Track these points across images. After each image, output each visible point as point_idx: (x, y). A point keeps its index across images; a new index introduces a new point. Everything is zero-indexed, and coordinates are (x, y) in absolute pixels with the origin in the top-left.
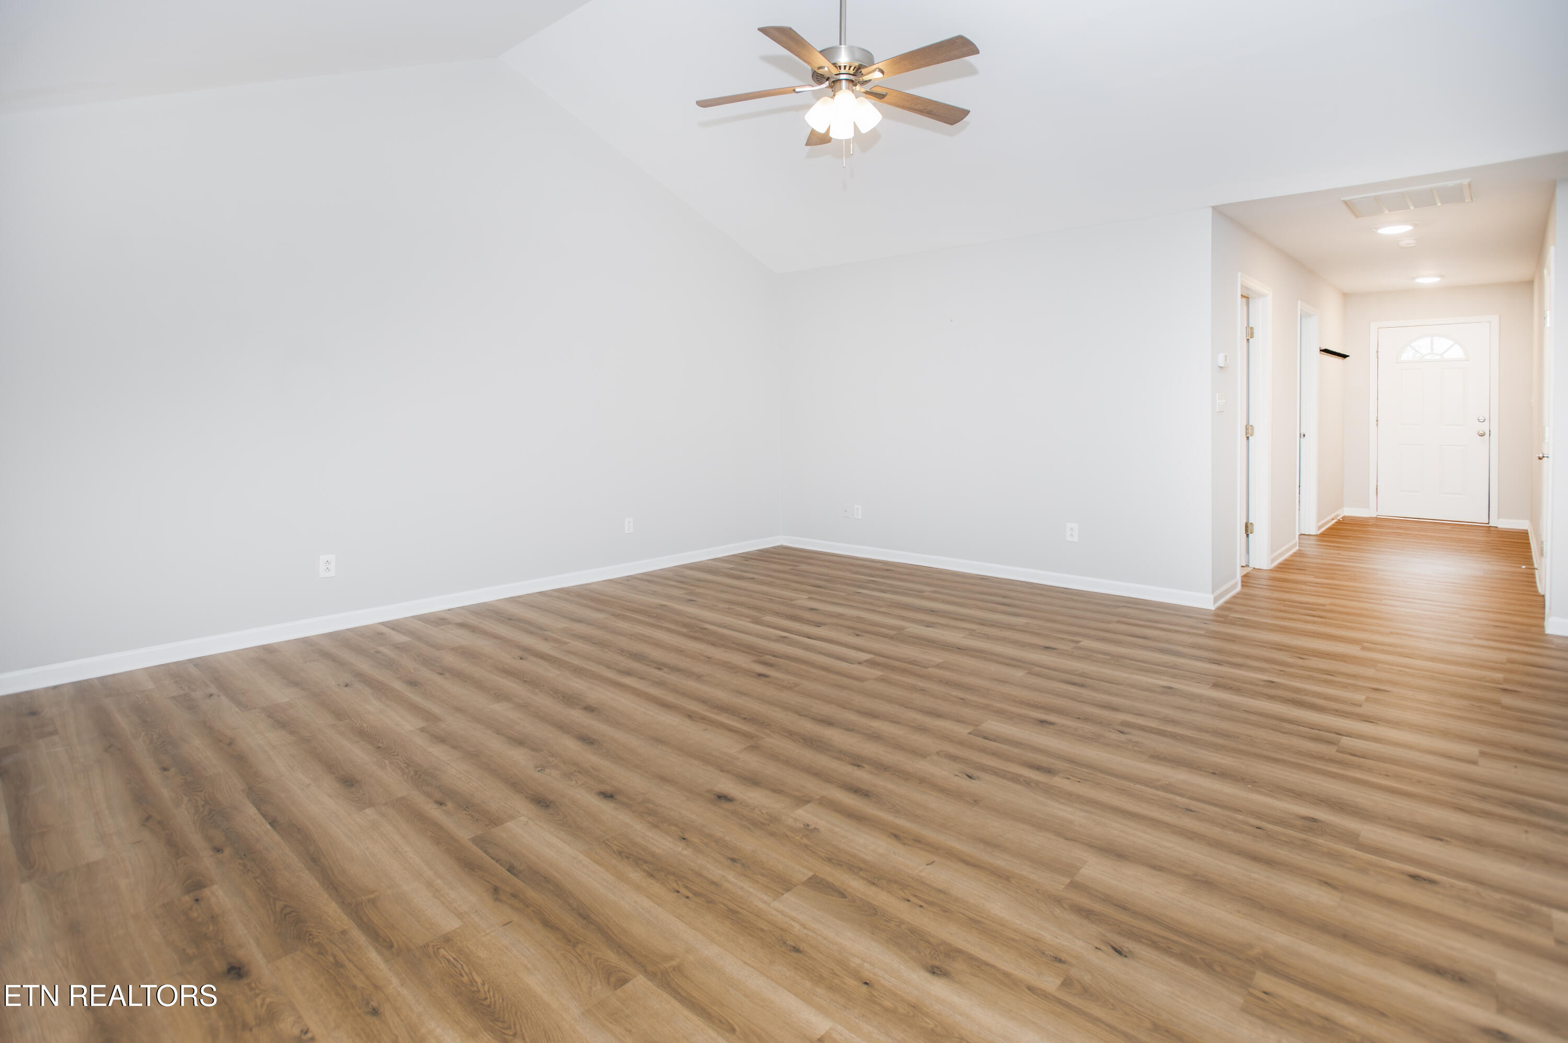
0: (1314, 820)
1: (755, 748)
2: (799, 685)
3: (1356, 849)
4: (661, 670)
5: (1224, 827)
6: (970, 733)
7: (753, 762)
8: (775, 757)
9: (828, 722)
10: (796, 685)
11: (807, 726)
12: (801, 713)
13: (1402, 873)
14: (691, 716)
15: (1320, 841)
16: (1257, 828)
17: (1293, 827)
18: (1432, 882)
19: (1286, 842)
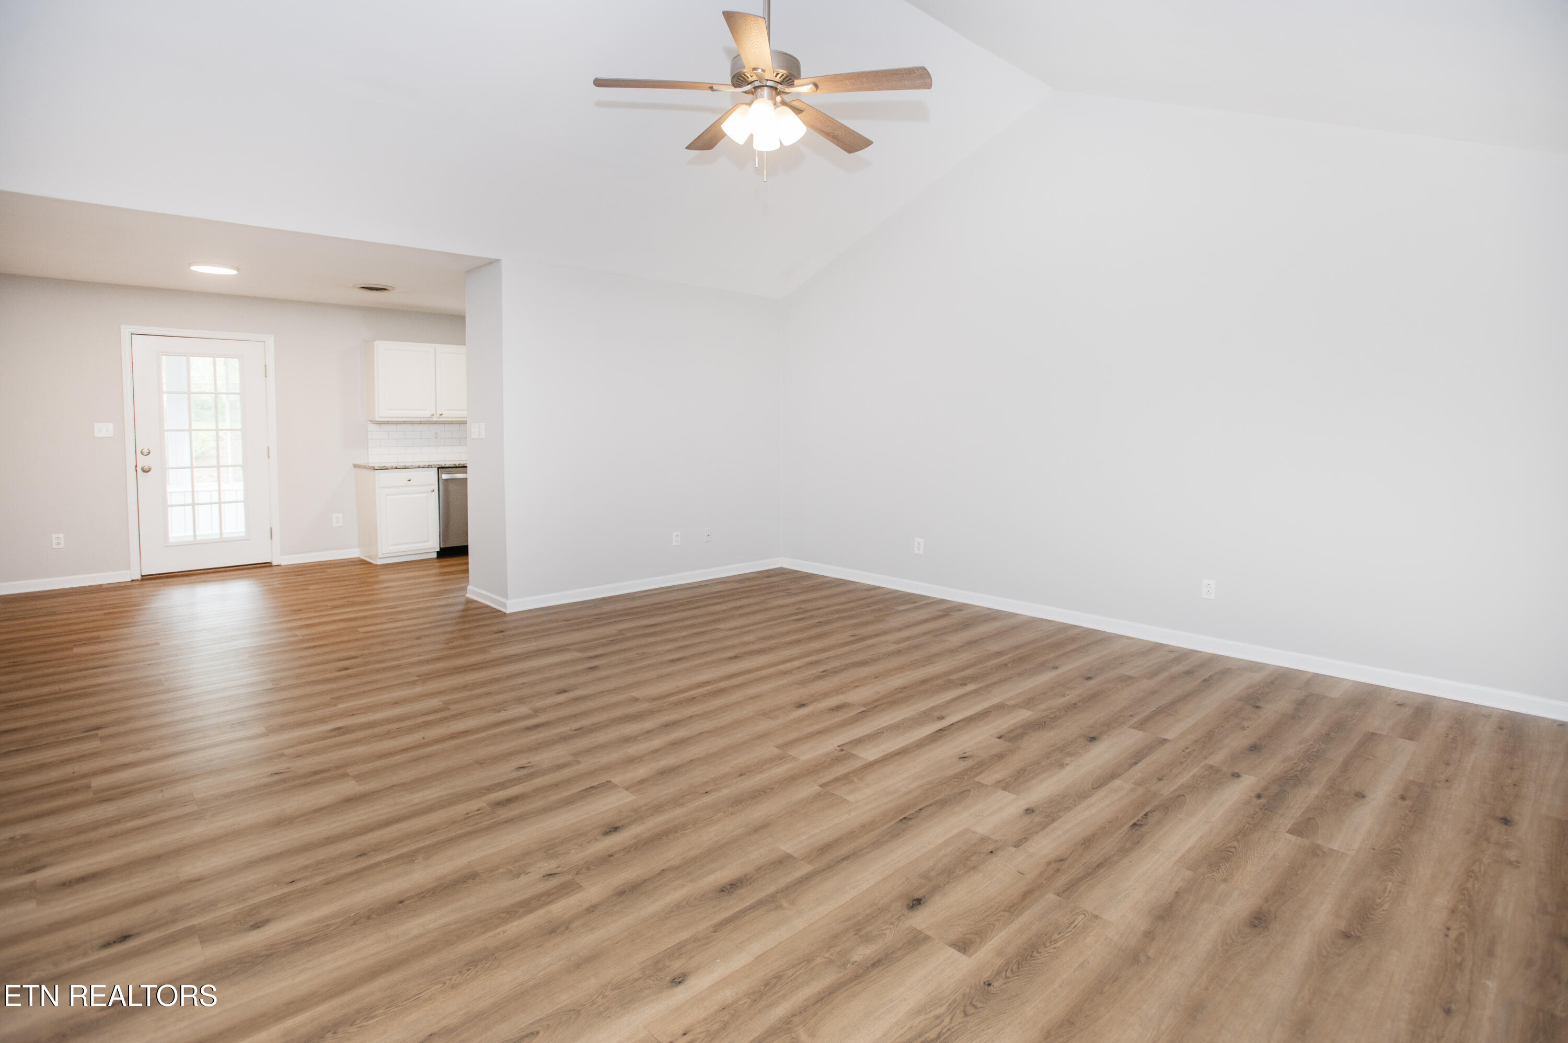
0: (257, 926)
3: (193, 926)
5: (319, 863)
13: (138, 934)
15: (232, 909)
16: (294, 881)
17: (268, 904)
18: (107, 945)
19: (258, 887)
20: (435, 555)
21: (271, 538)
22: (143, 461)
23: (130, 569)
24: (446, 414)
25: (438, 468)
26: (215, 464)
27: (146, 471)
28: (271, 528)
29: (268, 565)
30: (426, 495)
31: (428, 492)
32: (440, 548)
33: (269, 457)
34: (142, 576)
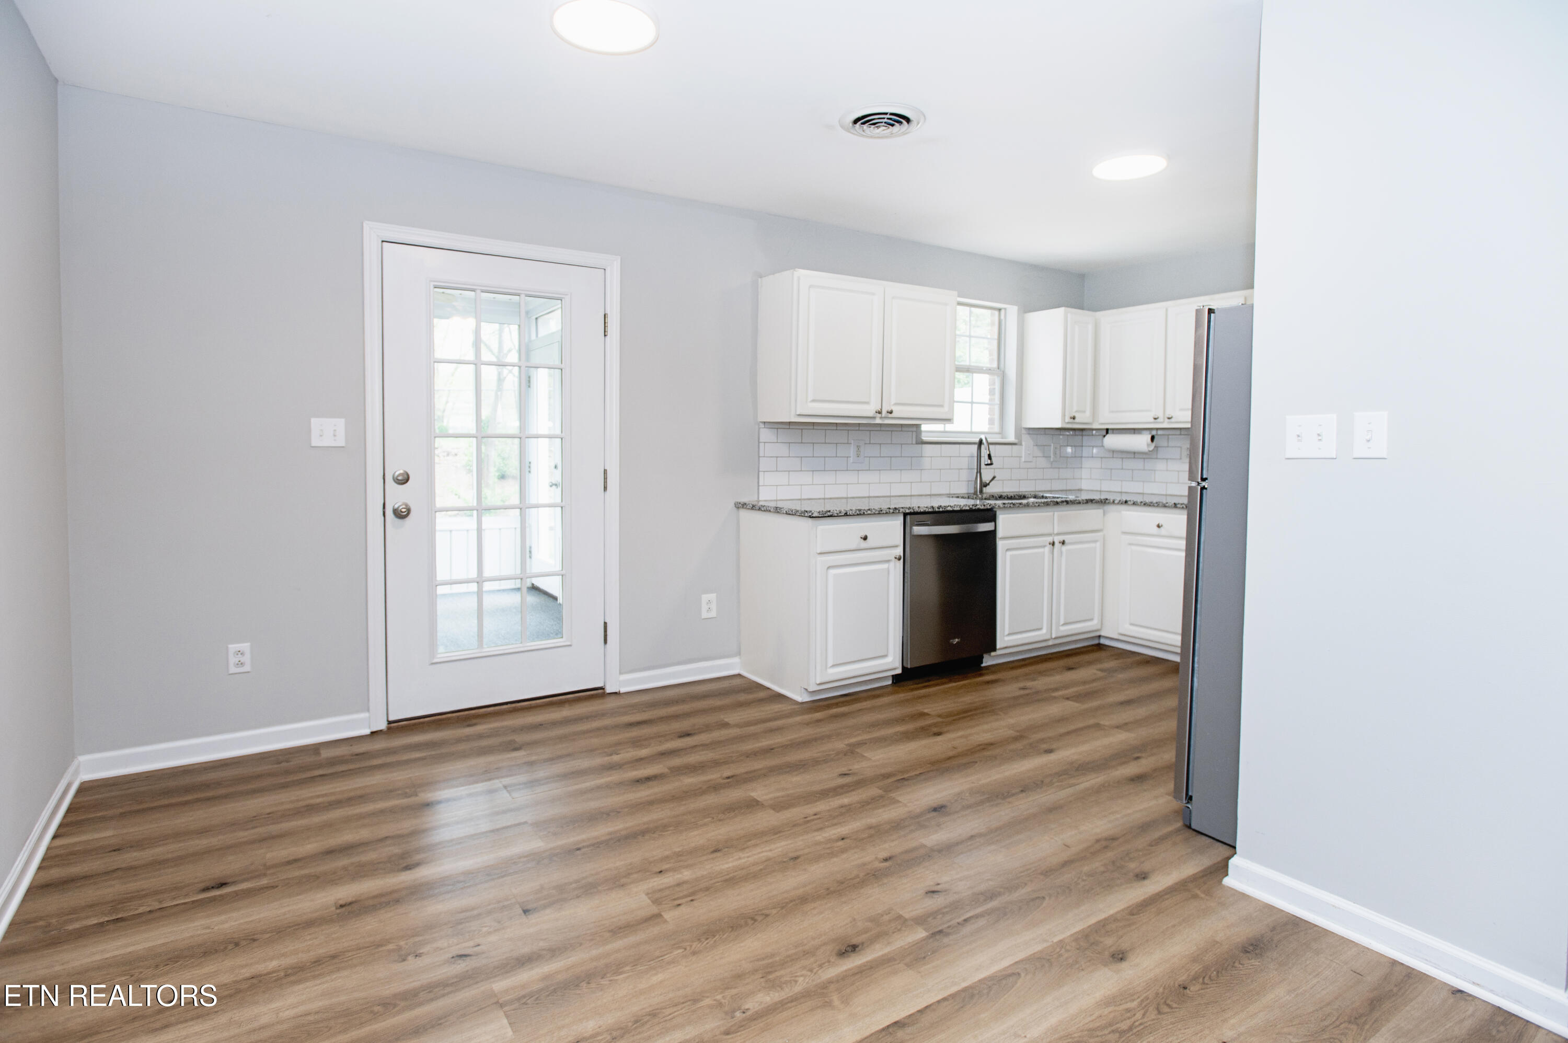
20: (890, 682)
21: (605, 641)
22: (398, 496)
23: (368, 710)
24: (898, 411)
25: (905, 515)
26: (515, 500)
27: (402, 514)
28: (605, 624)
29: (597, 693)
30: (885, 566)
31: (888, 561)
32: (903, 668)
33: (605, 488)
34: (390, 722)
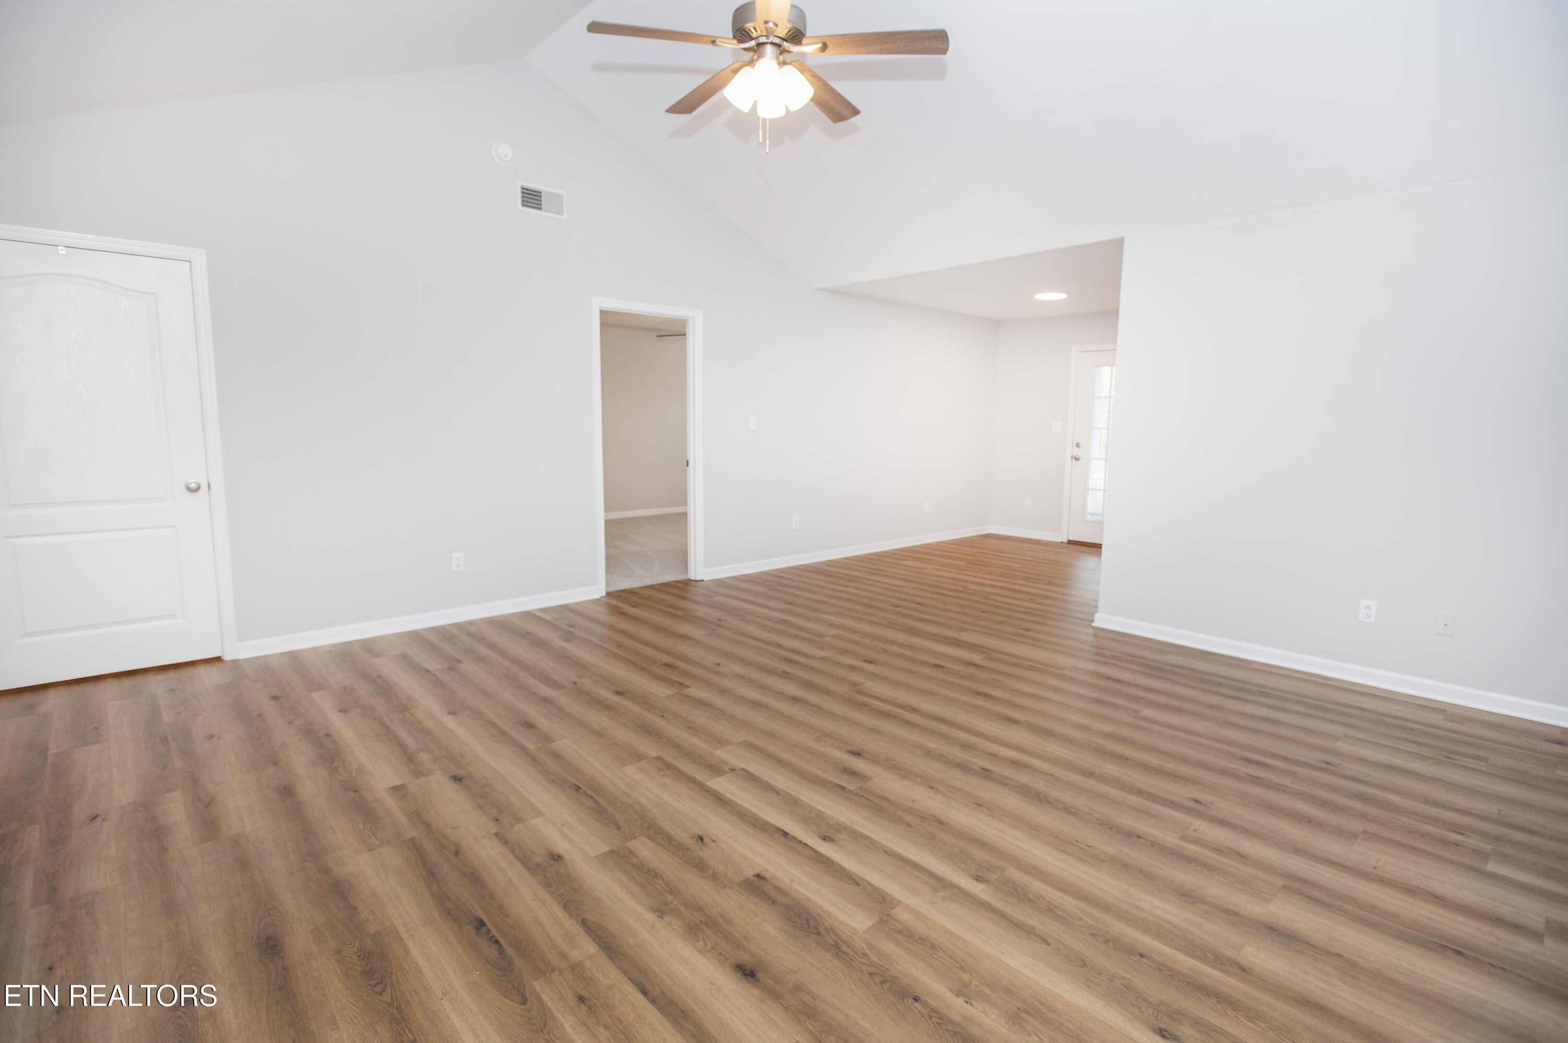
1: (854, 685)
2: (815, 739)
4: (983, 767)
6: (690, 687)
7: (854, 677)
8: (841, 680)
9: (796, 700)
10: (817, 739)
11: (813, 698)
12: (818, 709)
14: (914, 710)
